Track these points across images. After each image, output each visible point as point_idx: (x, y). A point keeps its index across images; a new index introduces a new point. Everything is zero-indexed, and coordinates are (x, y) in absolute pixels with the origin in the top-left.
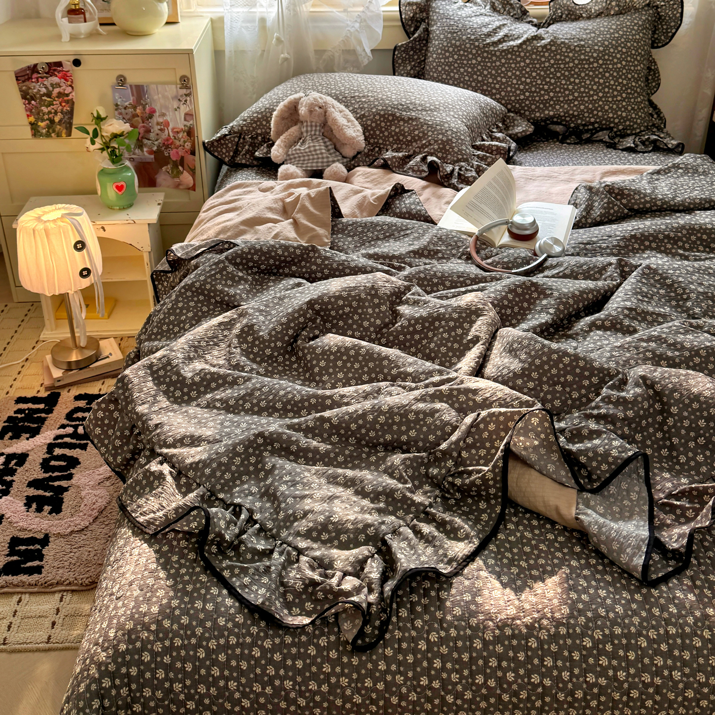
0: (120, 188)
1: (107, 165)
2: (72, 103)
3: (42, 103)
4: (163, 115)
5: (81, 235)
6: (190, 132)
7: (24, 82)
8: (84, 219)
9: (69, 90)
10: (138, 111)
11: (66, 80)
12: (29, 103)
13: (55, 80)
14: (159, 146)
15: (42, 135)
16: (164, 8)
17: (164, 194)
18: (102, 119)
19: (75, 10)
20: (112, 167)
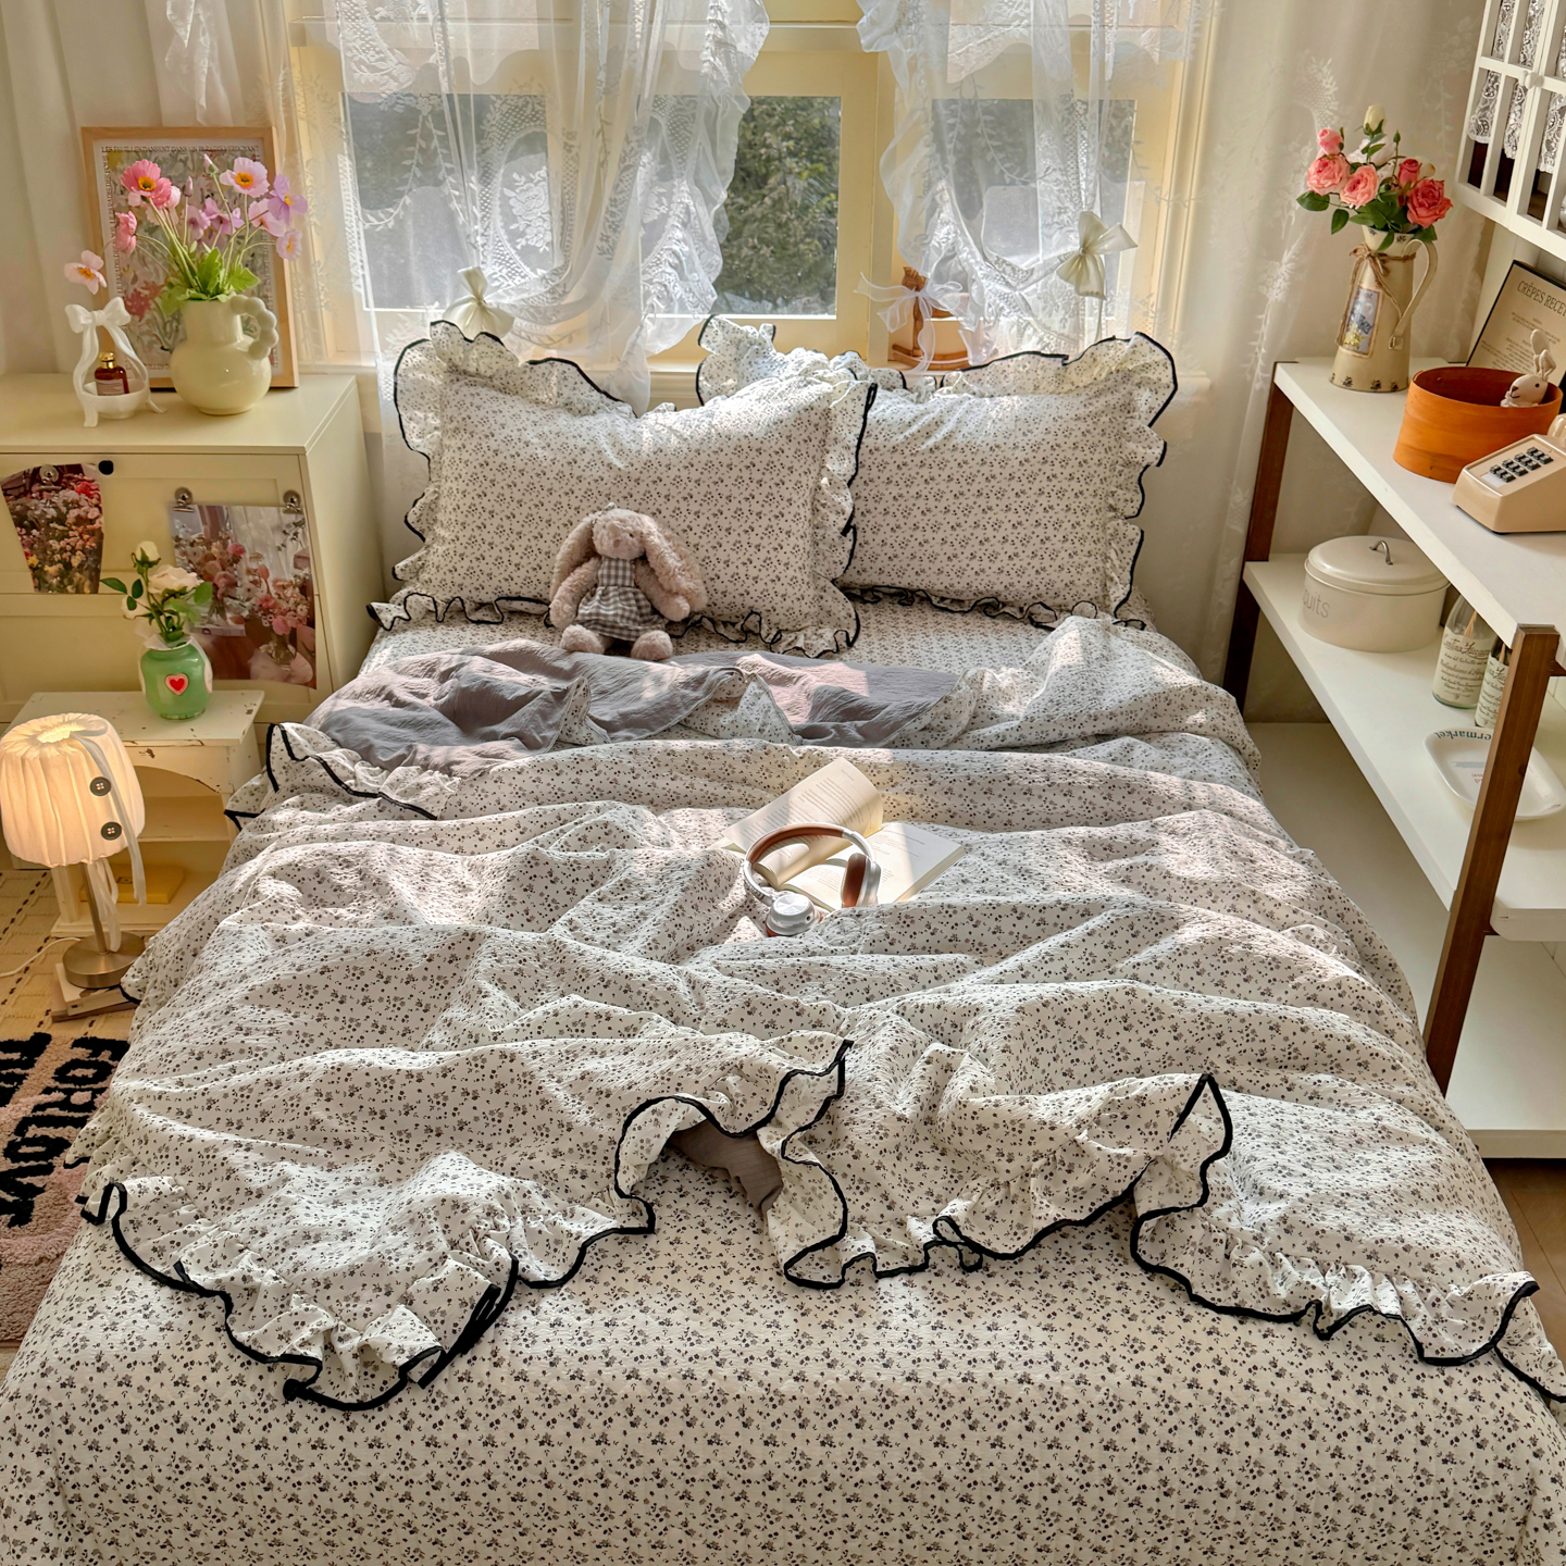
0: (177, 685)
1: (156, 642)
2: (98, 535)
3: (49, 533)
4: (258, 557)
5: (102, 769)
6: (305, 588)
7: (17, 497)
8: (109, 742)
9: (93, 513)
10: (215, 549)
11: (91, 497)
12: (28, 534)
13: (71, 495)
14: (252, 611)
15: (50, 588)
16: (264, 369)
17: (262, 694)
18: (151, 564)
19: (108, 370)
20: (164, 648)
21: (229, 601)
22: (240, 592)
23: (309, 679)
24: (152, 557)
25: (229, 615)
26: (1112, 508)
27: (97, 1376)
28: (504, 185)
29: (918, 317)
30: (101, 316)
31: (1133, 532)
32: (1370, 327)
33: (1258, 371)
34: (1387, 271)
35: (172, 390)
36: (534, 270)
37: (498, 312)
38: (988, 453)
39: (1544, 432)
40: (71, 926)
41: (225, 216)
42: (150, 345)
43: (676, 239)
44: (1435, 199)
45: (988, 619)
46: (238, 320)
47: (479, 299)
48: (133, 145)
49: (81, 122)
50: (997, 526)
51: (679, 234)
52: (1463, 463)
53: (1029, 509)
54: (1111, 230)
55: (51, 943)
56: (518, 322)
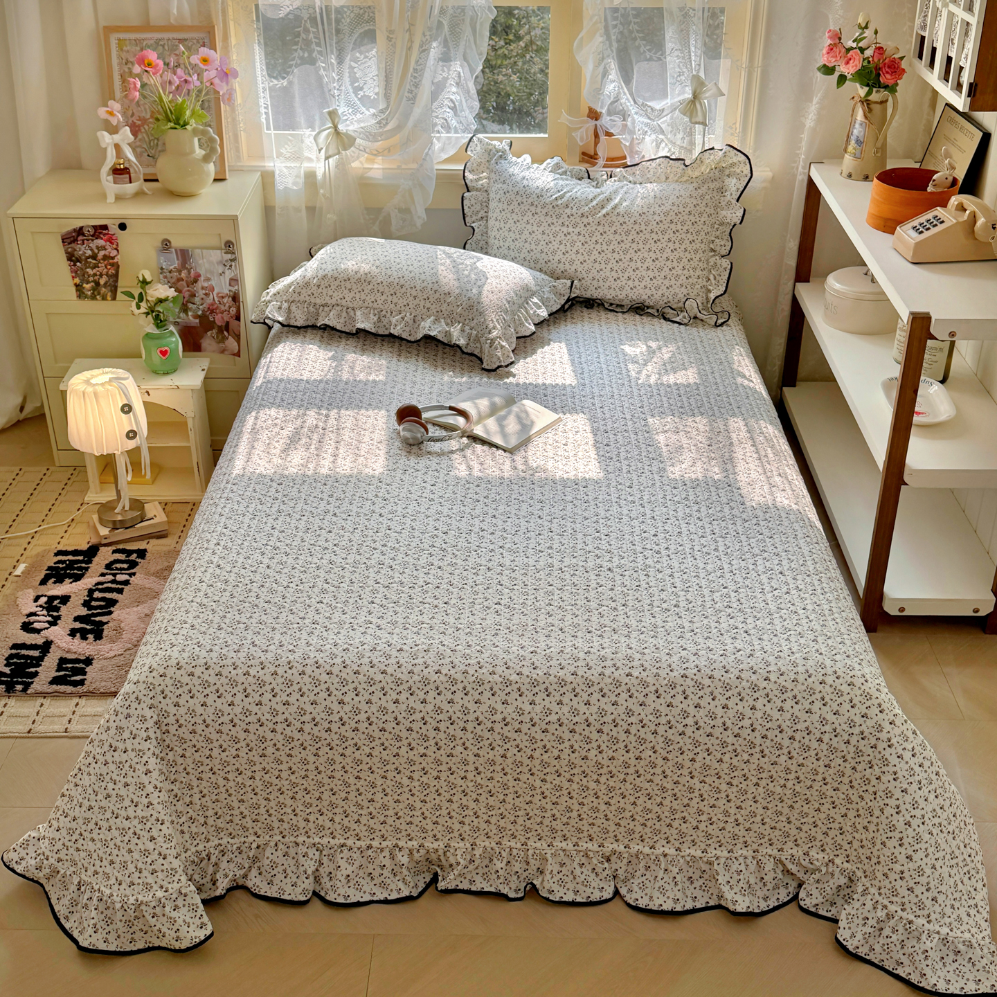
0: (164, 353)
1: (151, 328)
2: (117, 266)
3: (87, 265)
4: (208, 279)
5: (128, 400)
6: (235, 298)
7: (69, 244)
8: (130, 383)
9: (114, 253)
10: (184, 274)
11: (112, 243)
12: (75, 265)
13: (100, 242)
14: (203, 311)
15: (86, 297)
16: (211, 168)
17: (208, 360)
18: (148, 283)
19: (121, 169)
20: (156, 331)
21: (190, 305)
22: (197, 300)
23: (236, 351)
24: (149, 279)
25: (190, 313)
26: (712, 250)
27: (177, 672)
28: (351, 60)
29: (596, 136)
30: (117, 138)
31: (726, 263)
32: (862, 143)
33: (800, 168)
34: (870, 110)
35: (157, 180)
36: (368, 110)
37: (347, 135)
38: (638, 217)
39: (944, 205)
40: (98, 495)
41: (189, 79)
42: (141, 154)
43: (452, 92)
44: (895, 68)
45: (637, 316)
46: (196, 140)
47: (335, 127)
48: (133, 36)
49: (103, 23)
50: (643, 260)
51: (454, 89)
52: (900, 222)
53: (662, 250)
54: (710, 85)
55: (85, 507)
56: (358, 141)
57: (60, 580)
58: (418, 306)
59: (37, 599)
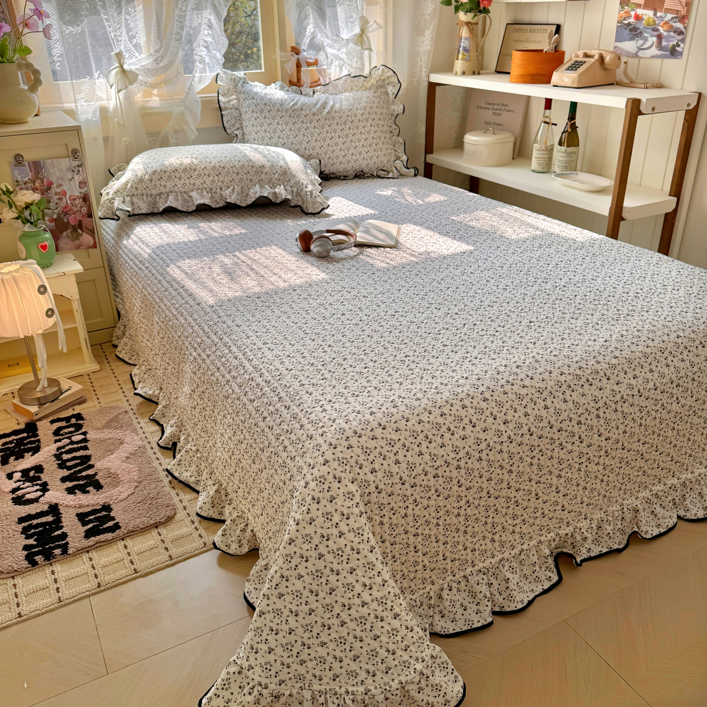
4: (60, 185)
6: (86, 199)
10: (37, 184)
14: (58, 214)
18: (11, 193)
22: (52, 205)
24: (11, 190)
28: (126, 13)
29: (299, 66)
32: (469, 50)
33: (424, 78)
34: (473, 28)
36: (140, 55)
37: (131, 72)
38: (348, 112)
43: (205, 35)
47: (121, 66)
51: (207, 32)
54: (372, 23)
56: (140, 77)
57: (20, 456)
58: (241, 180)
59: (10, 476)
